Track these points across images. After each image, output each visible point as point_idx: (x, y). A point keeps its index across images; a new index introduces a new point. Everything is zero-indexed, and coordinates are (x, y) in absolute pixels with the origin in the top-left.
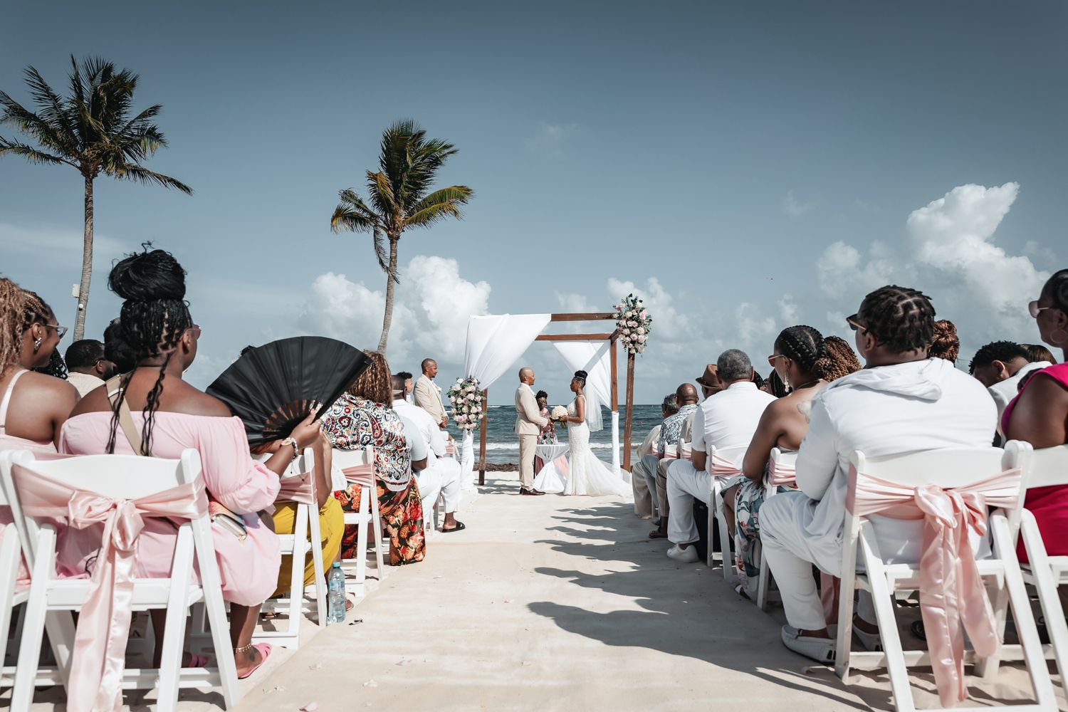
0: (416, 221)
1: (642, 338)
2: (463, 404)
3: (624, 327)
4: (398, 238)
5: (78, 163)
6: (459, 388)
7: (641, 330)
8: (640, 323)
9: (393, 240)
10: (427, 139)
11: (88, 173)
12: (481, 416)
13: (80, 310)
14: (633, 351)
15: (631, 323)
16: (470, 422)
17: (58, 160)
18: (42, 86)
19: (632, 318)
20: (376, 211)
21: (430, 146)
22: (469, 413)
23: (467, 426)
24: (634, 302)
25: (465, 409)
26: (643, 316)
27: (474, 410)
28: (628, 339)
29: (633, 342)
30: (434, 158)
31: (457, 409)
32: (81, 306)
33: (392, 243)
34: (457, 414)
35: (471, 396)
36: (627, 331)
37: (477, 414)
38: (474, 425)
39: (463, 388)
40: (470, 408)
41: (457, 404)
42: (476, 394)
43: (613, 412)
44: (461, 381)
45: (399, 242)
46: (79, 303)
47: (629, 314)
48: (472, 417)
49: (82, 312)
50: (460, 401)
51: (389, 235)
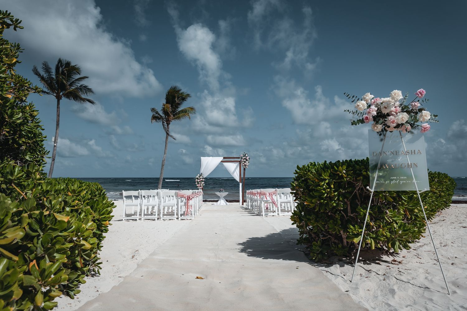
0: (176, 118)
1: (247, 164)
2: (199, 181)
3: (243, 161)
4: (170, 124)
5: (55, 95)
6: (198, 177)
7: (247, 162)
8: (247, 160)
9: (168, 124)
10: (181, 92)
11: (59, 98)
12: (204, 185)
13: (55, 146)
14: (245, 168)
15: (244, 160)
16: (201, 186)
17: (47, 93)
18: (46, 68)
19: (245, 159)
20: (163, 115)
21: (182, 94)
22: (201, 184)
23: (200, 187)
24: (245, 155)
25: (200, 183)
26: (248, 158)
27: (202, 183)
28: (244, 164)
29: (245, 165)
30: (183, 98)
31: (198, 183)
32: (55, 145)
33: (167, 126)
34: (198, 184)
35: (202, 179)
36: (243, 162)
37: (203, 184)
38: (202, 187)
39: (199, 177)
40: (201, 182)
41: (197, 181)
42: (203, 179)
43: (240, 183)
44: (198, 175)
45: (170, 125)
46: (55, 143)
47: (244, 158)
48: (202, 185)
49: (55, 147)
50: (198, 181)
51: (167, 123)
